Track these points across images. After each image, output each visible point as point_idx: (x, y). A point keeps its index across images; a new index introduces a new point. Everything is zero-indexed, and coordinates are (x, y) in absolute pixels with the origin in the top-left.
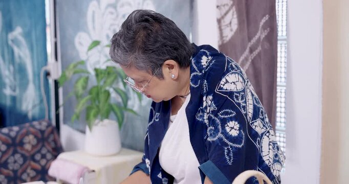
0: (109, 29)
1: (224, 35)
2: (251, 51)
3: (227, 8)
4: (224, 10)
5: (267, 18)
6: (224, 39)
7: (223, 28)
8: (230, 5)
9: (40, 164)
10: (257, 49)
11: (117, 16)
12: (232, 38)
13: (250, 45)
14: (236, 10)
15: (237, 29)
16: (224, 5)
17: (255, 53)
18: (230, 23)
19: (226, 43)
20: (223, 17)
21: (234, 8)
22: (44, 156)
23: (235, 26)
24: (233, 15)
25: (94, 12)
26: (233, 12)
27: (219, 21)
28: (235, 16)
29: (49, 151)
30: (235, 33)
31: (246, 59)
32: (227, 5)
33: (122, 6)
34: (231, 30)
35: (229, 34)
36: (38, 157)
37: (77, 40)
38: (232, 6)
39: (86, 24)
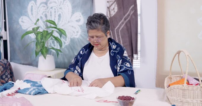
0: (42, 14)
1: (111, 14)
2: (125, 20)
3: (112, 3)
4: (111, 3)
5: (133, 6)
6: (111, 15)
7: (110, 11)
8: (113, 1)
9: (5, 80)
10: (127, 19)
11: (47, 8)
12: (115, 15)
13: (124, 17)
14: (117, 3)
15: (117, 11)
16: (111, 1)
17: (127, 20)
18: (114, 9)
19: (112, 17)
20: (110, 6)
21: (116, 3)
22: (7, 77)
23: (116, 10)
24: (115, 5)
25: (32, 6)
26: (115, 4)
27: (108, 8)
28: (116, 6)
29: (8, 74)
30: (116, 13)
31: (123, 23)
32: (112, 1)
33: (51, 3)
34: (114, 12)
35: (113, 13)
36: (4, 77)
37: (20, 20)
38: (115, 2)
39: (27, 12)
